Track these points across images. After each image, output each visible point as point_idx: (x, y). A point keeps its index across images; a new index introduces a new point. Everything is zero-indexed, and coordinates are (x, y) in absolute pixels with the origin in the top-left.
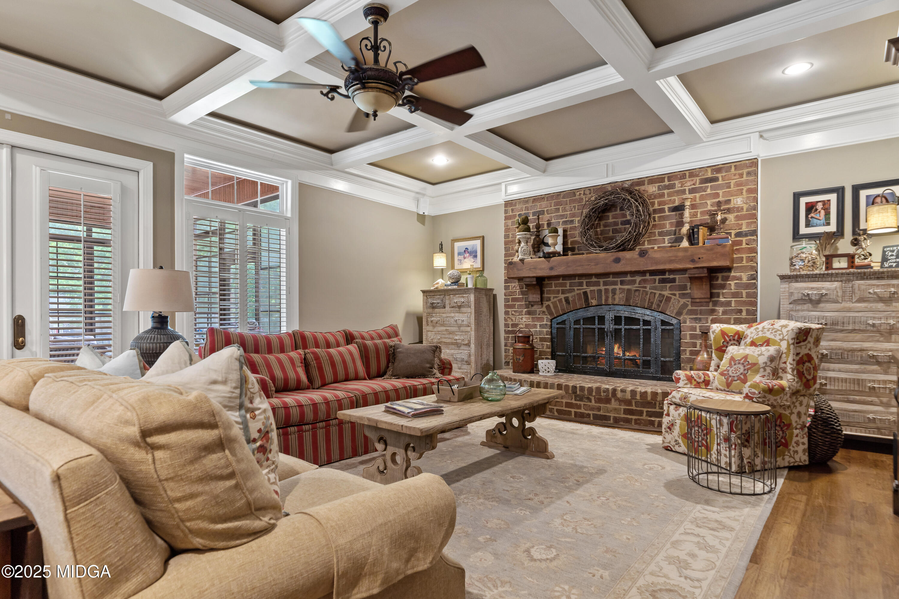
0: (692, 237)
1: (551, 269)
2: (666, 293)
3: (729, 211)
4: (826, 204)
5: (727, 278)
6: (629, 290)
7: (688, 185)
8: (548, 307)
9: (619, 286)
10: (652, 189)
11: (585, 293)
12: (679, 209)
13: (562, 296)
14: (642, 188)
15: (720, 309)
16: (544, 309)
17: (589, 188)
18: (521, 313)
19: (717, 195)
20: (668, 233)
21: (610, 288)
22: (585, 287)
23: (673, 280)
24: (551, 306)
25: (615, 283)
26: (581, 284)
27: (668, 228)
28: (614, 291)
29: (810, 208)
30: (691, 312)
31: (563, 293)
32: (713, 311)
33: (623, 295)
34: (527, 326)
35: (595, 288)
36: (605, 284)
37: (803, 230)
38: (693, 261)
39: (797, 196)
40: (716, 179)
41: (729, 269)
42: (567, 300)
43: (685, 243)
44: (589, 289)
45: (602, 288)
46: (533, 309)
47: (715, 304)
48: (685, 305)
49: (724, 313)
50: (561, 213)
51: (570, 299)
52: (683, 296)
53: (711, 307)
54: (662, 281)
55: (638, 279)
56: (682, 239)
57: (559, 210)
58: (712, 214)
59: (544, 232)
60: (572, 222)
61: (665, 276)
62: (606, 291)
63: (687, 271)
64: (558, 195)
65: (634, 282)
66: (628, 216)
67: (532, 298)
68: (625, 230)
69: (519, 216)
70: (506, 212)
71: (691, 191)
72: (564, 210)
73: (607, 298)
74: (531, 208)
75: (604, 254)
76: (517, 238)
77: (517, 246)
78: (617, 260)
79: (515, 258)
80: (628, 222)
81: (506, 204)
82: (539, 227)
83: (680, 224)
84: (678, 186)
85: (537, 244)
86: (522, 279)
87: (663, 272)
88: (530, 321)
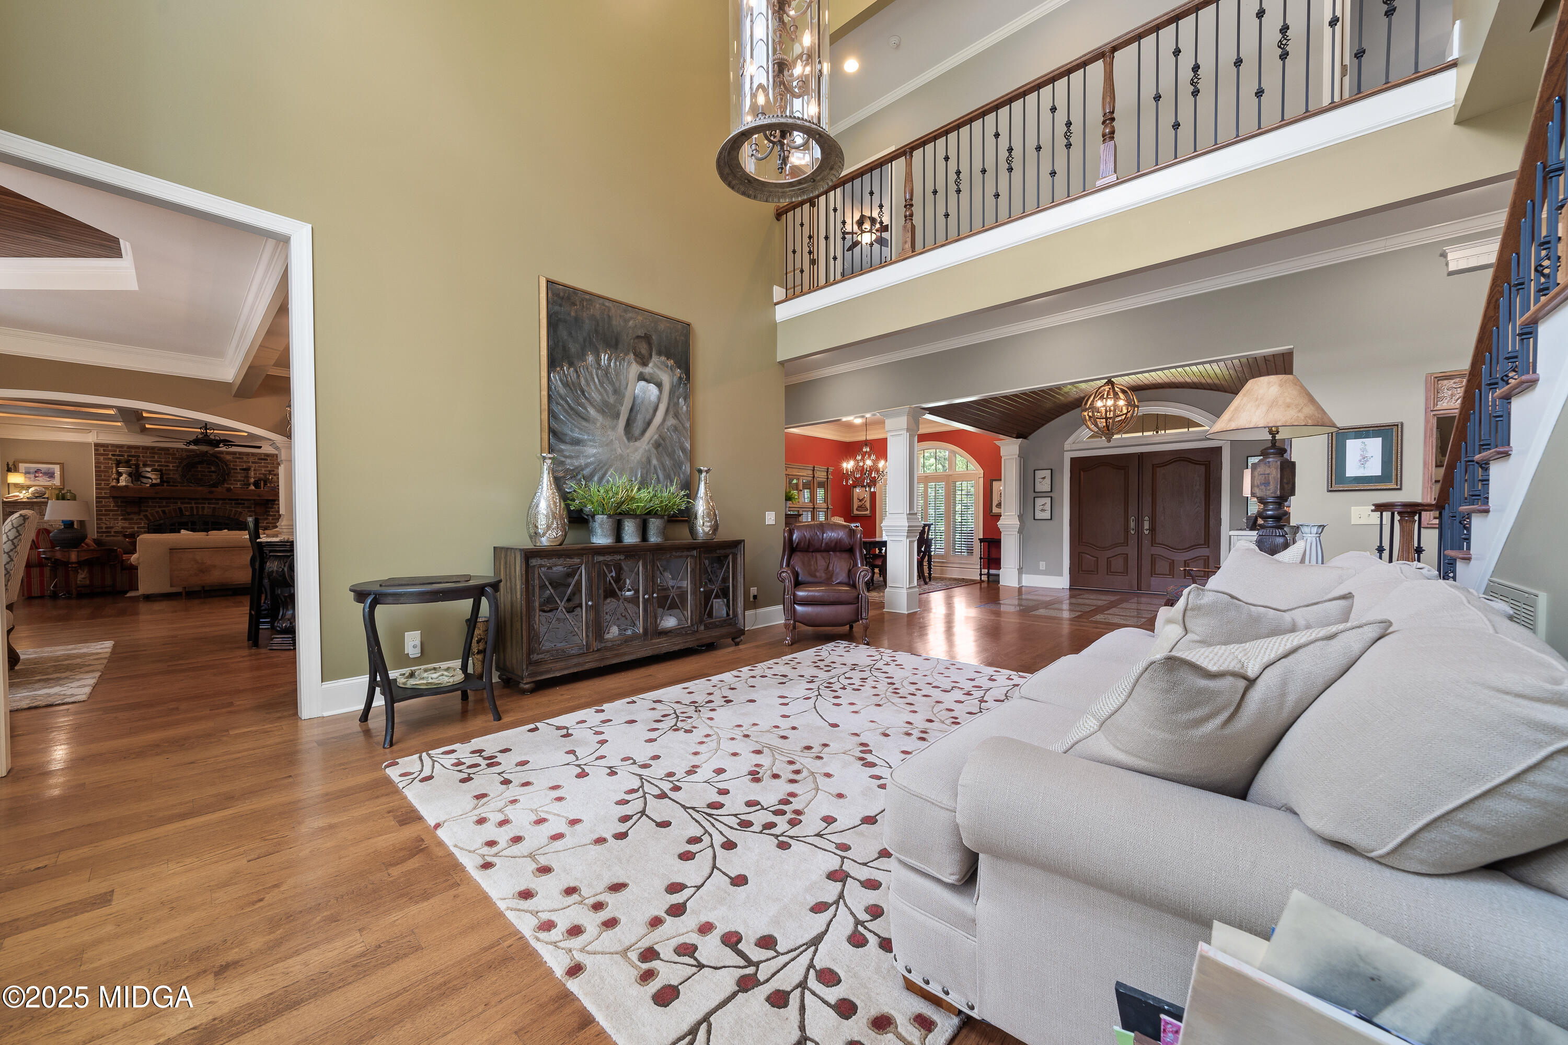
0: (256, 484)
1: (157, 493)
3: (275, 475)
5: (274, 504)
6: (214, 508)
7: (251, 460)
8: (146, 516)
9: (206, 506)
10: (229, 457)
11: (180, 509)
12: (247, 470)
13: (160, 510)
14: (222, 456)
15: (271, 518)
16: (141, 516)
17: (182, 449)
18: (117, 519)
19: (267, 467)
20: (239, 481)
21: (200, 506)
22: (179, 504)
23: (244, 504)
24: (149, 515)
25: (204, 503)
26: (177, 503)
27: (239, 478)
28: (203, 508)
31: (160, 507)
32: (266, 519)
33: (211, 510)
34: (123, 528)
35: (188, 506)
36: (182, 503)
38: (259, 496)
40: (267, 459)
42: (164, 512)
43: (252, 487)
44: (183, 506)
45: (194, 505)
46: (130, 517)
47: (268, 515)
49: (273, 519)
50: (156, 458)
51: (167, 511)
52: (249, 511)
53: (265, 517)
54: (236, 504)
55: (221, 502)
56: (249, 485)
57: (154, 457)
58: (264, 474)
59: (142, 469)
60: (167, 466)
61: (238, 502)
62: (197, 508)
63: (254, 500)
64: (153, 448)
65: (218, 503)
66: (213, 469)
67: (129, 510)
68: (211, 476)
69: (112, 455)
70: (96, 450)
71: (253, 463)
72: (159, 457)
73: (198, 511)
74: (125, 452)
75: (201, 488)
76: (114, 470)
77: (114, 476)
78: (211, 492)
79: (114, 483)
80: (213, 472)
81: (96, 445)
82: (137, 466)
83: (247, 477)
84: (245, 459)
85: (136, 476)
86: (124, 497)
87: (237, 500)
88: (127, 525)
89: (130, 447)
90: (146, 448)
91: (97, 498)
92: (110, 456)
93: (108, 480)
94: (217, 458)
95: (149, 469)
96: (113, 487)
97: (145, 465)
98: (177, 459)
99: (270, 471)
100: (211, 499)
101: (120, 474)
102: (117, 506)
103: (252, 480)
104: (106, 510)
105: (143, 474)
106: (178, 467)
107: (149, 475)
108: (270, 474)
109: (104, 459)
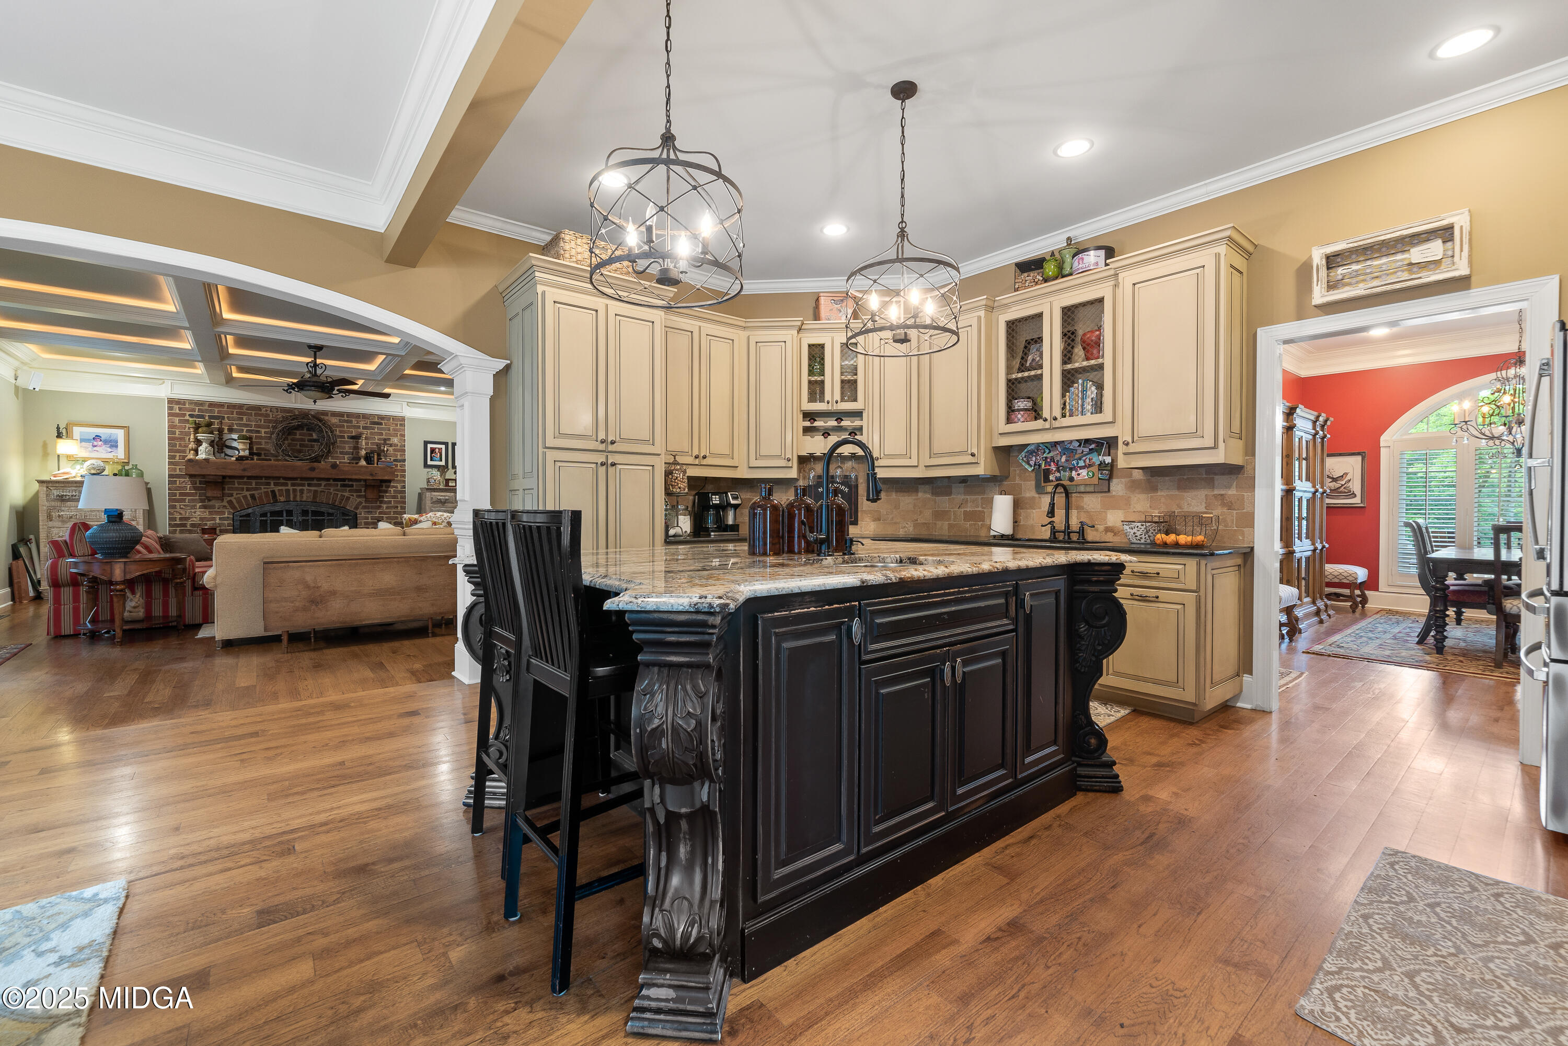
0: (368, 459)
1: (244, 470)
2: (346, 494)
3: (391, 445)
4: (440, 449)
5: (389, 487)
6: (316, 491)
7: (362, 424)
8: (230, 502)
9: (306, 488)
10: (334, 420)
11: (273, 492)
12: (357, 438)
13: (248, 493)
14: (326, 418)
15: (385, 506)
16: (225, 503)
17: (277, 408)
18: (194, 507)
19: (382, 434)
20: (347, 453)
21: (298, 488)
22: (272, 486)
23: (352, 486)
24: (234, 501)
25: (303, 485)
26: (269, 484)
27: (347, 449)
28: (302, 491)
29: (433, 450)
30: (364, 507)
31: (248, 490)
32: (380, 507)
33: (311, 494)
34: (201, 519)
35: (284, 488)
36: (275, 484)
37: (429, 462)
38: (372, 475)
39: (426, 443)
40: (381, 424)
41: (390, 481)
42: (253, 496)
43: (363, 463)
44: (277, 489)
45: (291, 488)
46: (211, 503)
47: (381, 502)
48: (360, 503)
49: (387, 508)
50: (244, 421)
51: (257, 496)
52: (359, 496)
53: (378, 504)
54: (343, 486)
55: (323, 483)
56: (359, 459)
57: (242, 419)
58: (378, 445)
59: (226, 436)
60: (258, 432)
61: (345, 482)
62: (294, 491)
63: (365, 480)
64: (241, 406)
65: (320, 485)
66: (315, 436)
67: (209, 494)
68: (312, 446)
69: (191, 416)
70: (170, 408)
71: (364, 428)
72: (249, 420)
73: (295, 496)
74: (206, 411)
75: (299, 463)
76: (192, 437)
77: (192, 445)
78: (313, 469)
79: (191, 456)
80: (315, 441)
81: (171, 401)
82: (221, 431)
83: (357, 448)
84: (354, 422)
85: (219, 446)
86: (204, 476)
87: (344, 480)
88: (206, 515)
89: (212, 405)
90: (232, 406)
91: (170, 476)
92: (187, 417)
93: (184, 452)
94: (320, 420)
95: (235, 436)
96: (190, 460)
97: (231, 430)
98: (270, 421)
99: (385, 440)
100: (312, 479)
101: (199, 443)
102: (195, 488)
103: (363, 452)
104: (181, 494)
105: (228, 443)
106: (272, 433)
107: (235, 444)
108: (385, 444)
109: (180, 421)
